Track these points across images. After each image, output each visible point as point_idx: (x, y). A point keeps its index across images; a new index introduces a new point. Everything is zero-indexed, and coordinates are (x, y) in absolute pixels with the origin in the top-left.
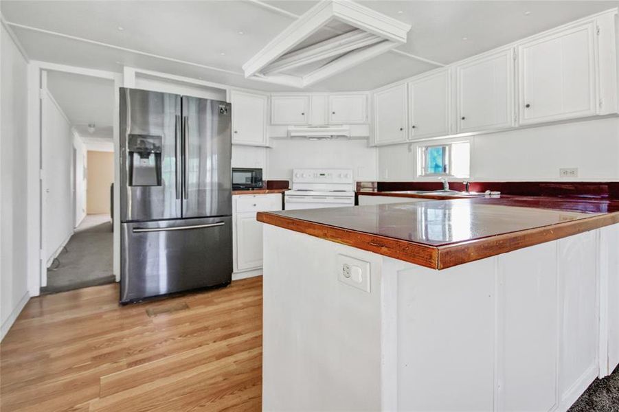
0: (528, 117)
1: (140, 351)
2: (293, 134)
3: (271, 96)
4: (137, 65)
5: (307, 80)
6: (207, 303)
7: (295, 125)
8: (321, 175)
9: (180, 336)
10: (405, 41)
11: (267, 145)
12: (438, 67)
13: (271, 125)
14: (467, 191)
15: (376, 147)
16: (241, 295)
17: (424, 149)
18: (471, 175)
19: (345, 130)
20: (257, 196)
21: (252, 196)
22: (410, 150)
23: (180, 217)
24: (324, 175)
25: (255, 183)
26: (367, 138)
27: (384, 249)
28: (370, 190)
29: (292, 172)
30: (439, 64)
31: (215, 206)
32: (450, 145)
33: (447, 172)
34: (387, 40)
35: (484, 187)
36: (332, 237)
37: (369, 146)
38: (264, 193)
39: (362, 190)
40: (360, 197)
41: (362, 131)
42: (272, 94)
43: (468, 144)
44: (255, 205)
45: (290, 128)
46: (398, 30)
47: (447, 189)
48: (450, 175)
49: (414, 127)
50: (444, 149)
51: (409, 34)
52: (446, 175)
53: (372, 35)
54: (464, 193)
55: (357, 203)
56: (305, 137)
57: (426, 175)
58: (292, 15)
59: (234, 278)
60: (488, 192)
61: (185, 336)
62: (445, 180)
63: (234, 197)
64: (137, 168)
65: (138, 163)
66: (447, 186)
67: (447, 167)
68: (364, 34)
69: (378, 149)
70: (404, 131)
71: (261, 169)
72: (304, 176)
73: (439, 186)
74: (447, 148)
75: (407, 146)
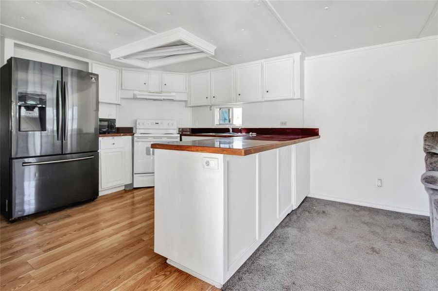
0: (268, 97)
1: (48, 243)
2: (138, 97)
3: (122, 70)
4: (15, 38)
5: (151, 64)
6: (84, 212)
7: (139, 91)
8: (156, 123)
9: (75, 231)
10: (213, 54)
11: (119, 103)
12: (226, 66)
13: (122, 89)
14: (241, 133)
15: (191, 107)
16: (109, 203)
17: (218, 109)
18: (243, 124)
19: (172, 96)
20: (115, 138)
21: (111, 138)
22: (211, 110)
23: (61, 153)
24: (158, 123)
25: (110, 128)
26: (186, 101)
27: (225, 152)
28: (189, 133)
29: (136, 121)
30: (226, 64)
31: (75, 146)
32: (232, 108)
33: (231, 123)
34: (203, 52)
35: (248, 131)
36: (201, 151)
37: (186, 106)
38: (120, 136)
39: (184, 133)
40: (183, 137)
41: (184, 97)
42: (123, 68)
43: (241, 109)
44: (114, 144)
45: (136, 92)
46: (210, 48)
47: (231, 132)
48: (232, 124)
49: (214, 97)
50: (229, 110)
51: (215, 51)
52: (230, 124)
53: (195, 48)
54: (239, 134)
55: (181, 140)
56: (146, 99)
57: (220, 124)
58: (154, 32)
59: (100, 194)
60: (251, 133)
61: (79, 231)
62: (230, 127)
63: (100, 139)
64: (23, 118)
65: (24, 114)
66: (231, 130)
67: (231, 120)
68: (190, 48)
69: (191, 108)
70: (208, 98)
71: (115, 119)
72: (145, 124)
73: (227, 130)
74: (231, 109)
75: (209, 107)
